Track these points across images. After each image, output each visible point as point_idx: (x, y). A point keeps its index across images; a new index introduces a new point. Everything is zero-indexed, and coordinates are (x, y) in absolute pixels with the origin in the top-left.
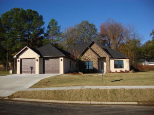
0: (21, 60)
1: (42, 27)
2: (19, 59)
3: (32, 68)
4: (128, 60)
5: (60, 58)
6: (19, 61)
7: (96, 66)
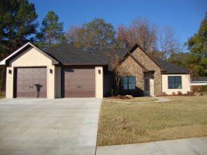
0: (16, 69)
1: (34, 23)
2: (12, 69)
3: (39, 87)
4: (189, 76)
5: (97, 69)
6: (10, 72)
7: (140, 84)
